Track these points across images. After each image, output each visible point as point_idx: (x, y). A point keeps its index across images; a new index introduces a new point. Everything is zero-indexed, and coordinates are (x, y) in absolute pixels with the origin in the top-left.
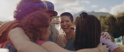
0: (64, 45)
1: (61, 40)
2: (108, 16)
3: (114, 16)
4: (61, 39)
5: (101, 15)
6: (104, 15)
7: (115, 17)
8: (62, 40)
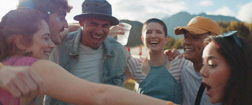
0: (144, 76)
1: (139, 67)
2: (232, 23)
3: (245, 25)
4: (140, 65)
5: (220, 21)
6: (225, 22)
7: (247, 25)
8: (141, 67)
